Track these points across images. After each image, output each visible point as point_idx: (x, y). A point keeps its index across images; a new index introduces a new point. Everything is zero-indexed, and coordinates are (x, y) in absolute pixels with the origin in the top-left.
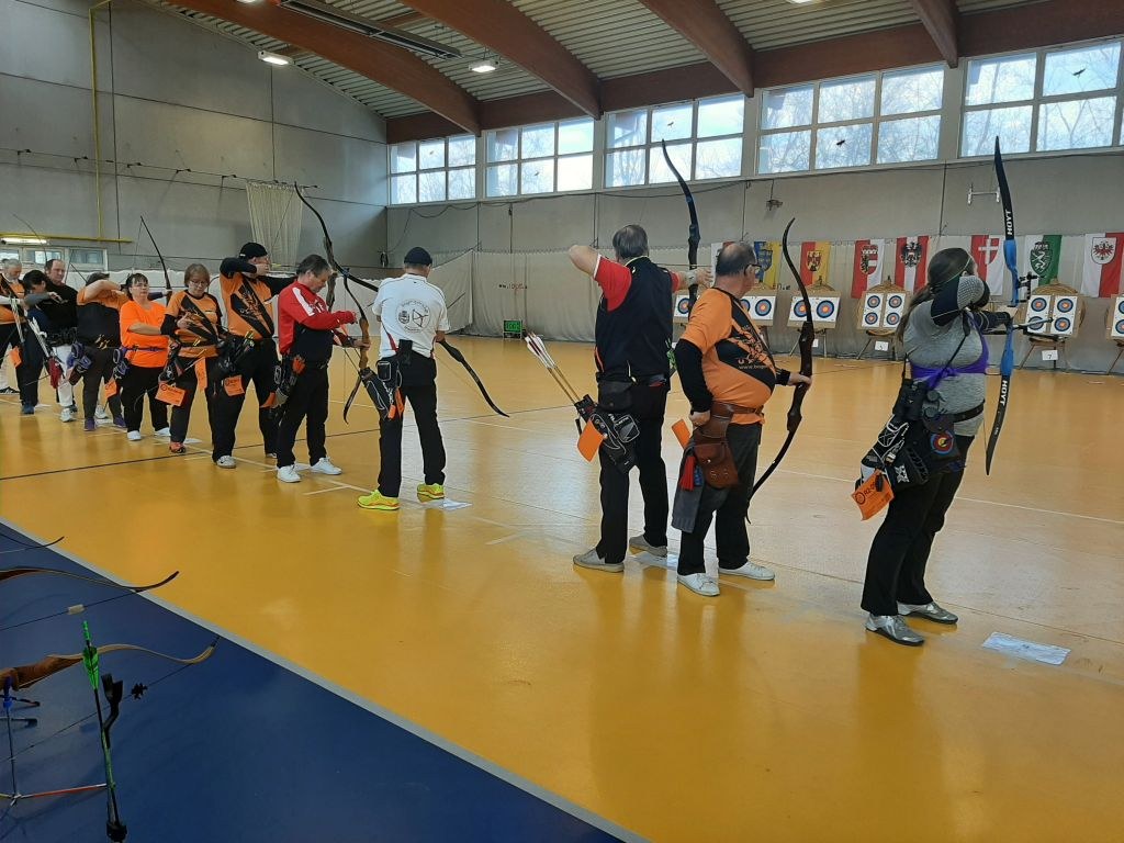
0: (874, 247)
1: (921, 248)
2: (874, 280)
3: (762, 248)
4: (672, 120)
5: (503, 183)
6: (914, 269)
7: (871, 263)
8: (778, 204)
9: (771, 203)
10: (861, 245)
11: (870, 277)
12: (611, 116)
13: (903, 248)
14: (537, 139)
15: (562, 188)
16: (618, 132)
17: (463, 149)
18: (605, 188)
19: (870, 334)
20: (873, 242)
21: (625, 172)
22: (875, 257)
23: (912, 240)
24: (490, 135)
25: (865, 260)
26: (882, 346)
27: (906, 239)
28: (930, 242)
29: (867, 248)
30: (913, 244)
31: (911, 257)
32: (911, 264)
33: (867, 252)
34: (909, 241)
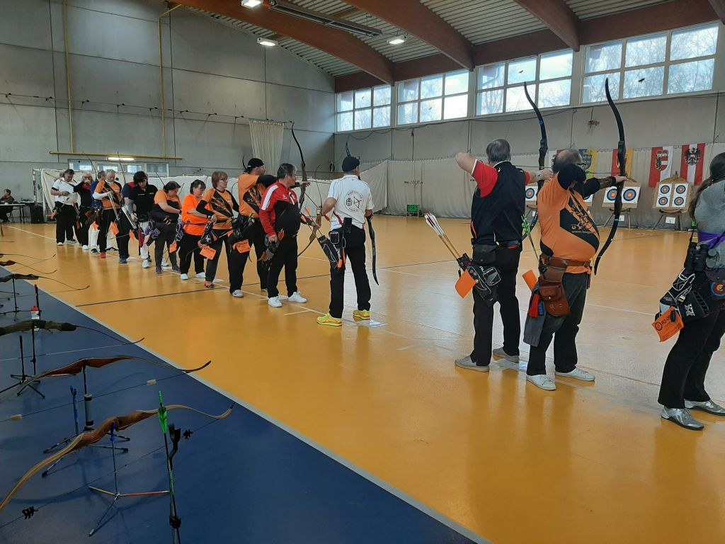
0: (666, 152)
1: (700, 152)
2: (665, 174)
3: (584, 153)
4: (522, 69)
5: (408, 115)
6: (694, 166)
7: (663, 163)
8: (597, 123)
9: (591, 123)
10: (656, 150)
11: (663, 173)
12: (480, 68)
13: (686, 152)
14: (431, 85)
15: (447, 117)
16: (485, 79)
17: (383, 94)
18: (475, 116)
19: (662, 212)
20: (664, 148)
21: (489, 105)
22: (666, 159)
23: (693, 146)
24: (400, 84)
25: (659, 160)
26: (671, 220)
27: (688, 146)
28: (706, 147)
29: (660, 153)
30: (694, 149)
31: (692, 158)
32: (692, 163)
33: (660, 155)
34: (691, 148)
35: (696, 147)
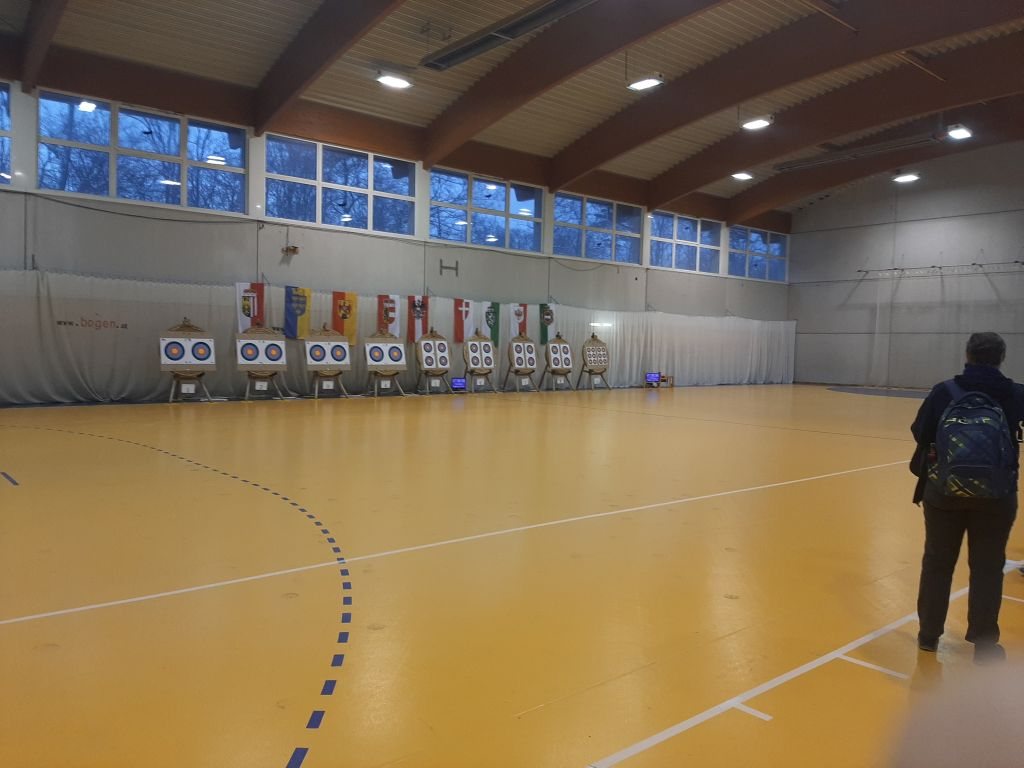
0: (392, 302)
1: (424, 305)
3: (294, 292)
6: (420, 321)
7: (391, 315)
8: (294, 250)
10: (383, 299)
11: (391, 325)
13: (412, 304)
20: (391, 297)
22: (393, 310)
23: (418, 298)
25: (386, 311)
27: (413, 297)
28: (430, 300)
29: (387, 302)
30: (419, 301)
31: (418, 311)
32: (419, 317)
33: (387, 305)
34: (416, 299)
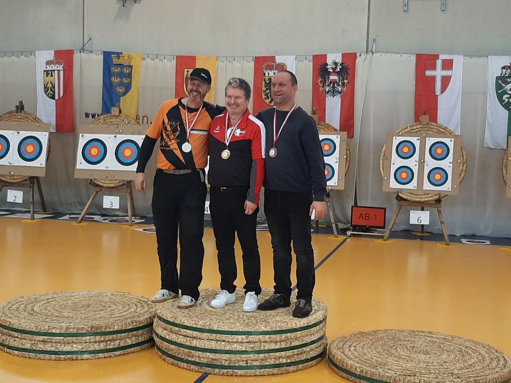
1: (347, 69)
3: (116, 61)
13: (321, 69)
20: (279, 60)
23: (334, 58)
27: (325, 56)
28: (359, 61)
29: (270, 68)
30: (336, 64)
31: (334, 82)
32: (334, 93)
33: (271, 73)
34: (329, 61)
35: (339, 60)
